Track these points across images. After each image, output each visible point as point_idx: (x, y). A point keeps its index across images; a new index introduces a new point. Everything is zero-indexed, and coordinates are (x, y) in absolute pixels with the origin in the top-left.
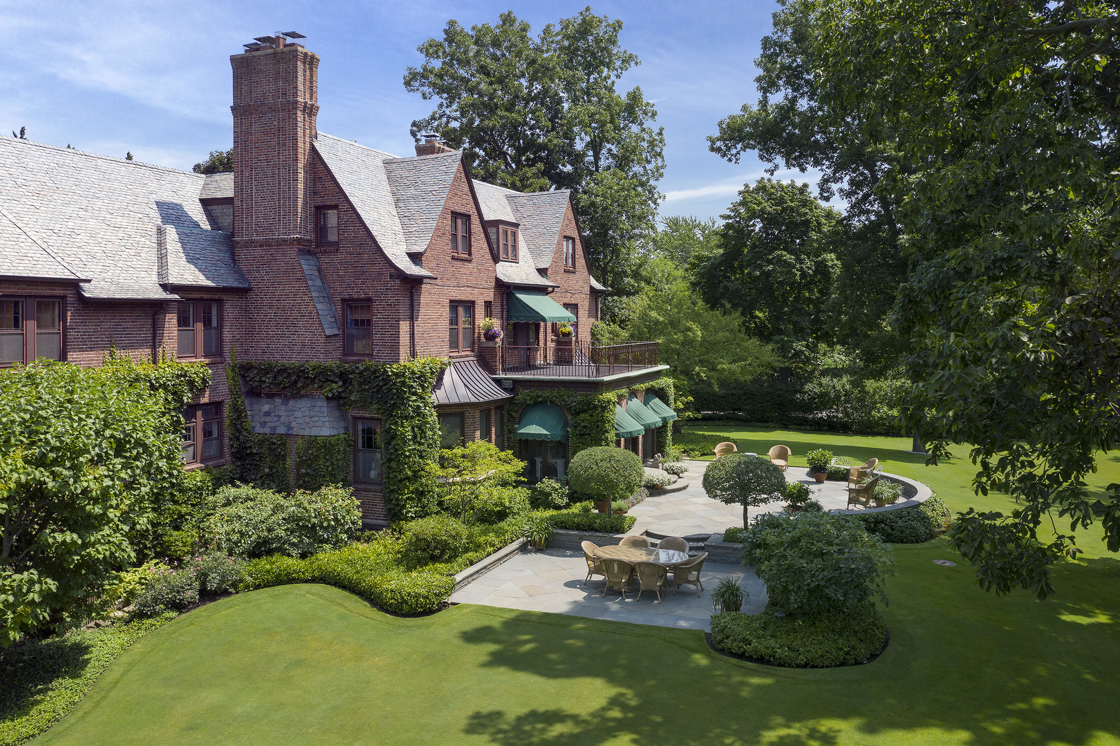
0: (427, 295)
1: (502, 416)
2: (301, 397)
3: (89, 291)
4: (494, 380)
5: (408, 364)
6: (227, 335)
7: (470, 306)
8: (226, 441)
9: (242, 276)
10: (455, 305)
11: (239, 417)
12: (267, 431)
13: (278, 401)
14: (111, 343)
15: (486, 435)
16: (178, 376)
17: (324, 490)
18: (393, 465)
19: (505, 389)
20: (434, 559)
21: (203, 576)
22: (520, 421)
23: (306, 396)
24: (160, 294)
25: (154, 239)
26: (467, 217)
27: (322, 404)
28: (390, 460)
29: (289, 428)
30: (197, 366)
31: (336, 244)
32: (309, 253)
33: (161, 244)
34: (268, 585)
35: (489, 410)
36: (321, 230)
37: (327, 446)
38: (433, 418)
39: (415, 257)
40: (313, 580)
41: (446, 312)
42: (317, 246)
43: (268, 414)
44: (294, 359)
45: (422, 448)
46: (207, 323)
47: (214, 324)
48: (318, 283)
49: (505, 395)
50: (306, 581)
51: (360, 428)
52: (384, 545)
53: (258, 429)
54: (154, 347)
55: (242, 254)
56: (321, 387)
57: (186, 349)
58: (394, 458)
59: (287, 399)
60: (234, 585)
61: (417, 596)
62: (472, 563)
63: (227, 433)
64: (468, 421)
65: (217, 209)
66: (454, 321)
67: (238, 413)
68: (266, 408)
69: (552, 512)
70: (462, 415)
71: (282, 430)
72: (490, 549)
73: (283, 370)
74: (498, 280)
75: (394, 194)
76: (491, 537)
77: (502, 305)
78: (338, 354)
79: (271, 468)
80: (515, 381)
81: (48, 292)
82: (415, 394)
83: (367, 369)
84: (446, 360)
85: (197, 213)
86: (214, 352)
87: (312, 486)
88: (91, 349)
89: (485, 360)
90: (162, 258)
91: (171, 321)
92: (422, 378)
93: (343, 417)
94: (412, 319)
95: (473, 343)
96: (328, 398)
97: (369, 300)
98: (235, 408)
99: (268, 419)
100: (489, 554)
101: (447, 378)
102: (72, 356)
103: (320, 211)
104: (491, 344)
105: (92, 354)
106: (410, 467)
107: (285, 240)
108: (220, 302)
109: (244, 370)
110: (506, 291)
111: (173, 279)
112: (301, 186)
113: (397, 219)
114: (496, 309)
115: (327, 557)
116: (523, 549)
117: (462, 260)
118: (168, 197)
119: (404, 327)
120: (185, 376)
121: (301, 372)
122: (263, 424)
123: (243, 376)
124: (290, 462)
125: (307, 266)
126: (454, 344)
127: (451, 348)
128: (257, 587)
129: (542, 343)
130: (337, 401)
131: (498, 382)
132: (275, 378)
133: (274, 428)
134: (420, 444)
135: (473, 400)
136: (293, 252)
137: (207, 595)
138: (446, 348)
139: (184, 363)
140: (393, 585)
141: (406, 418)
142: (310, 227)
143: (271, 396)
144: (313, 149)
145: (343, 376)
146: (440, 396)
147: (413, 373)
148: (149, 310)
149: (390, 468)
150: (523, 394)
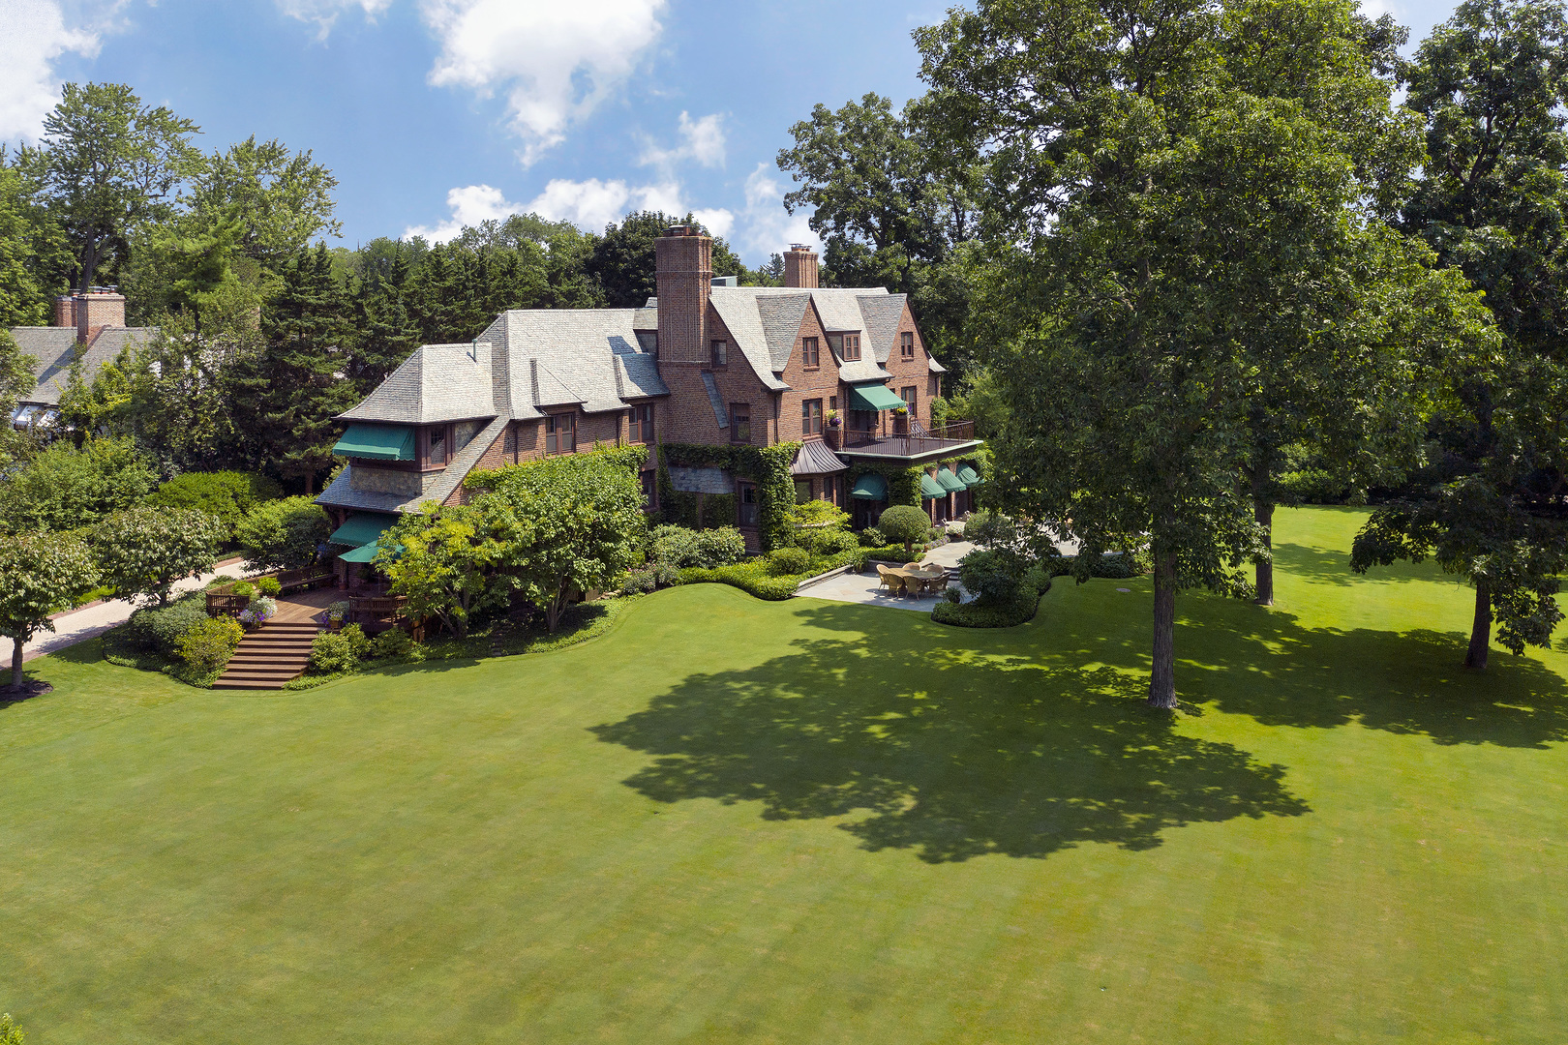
0: (784, 401)
1: (842, 481)
2: (705, 468)
3: (587, 408)
4: (836, 455)
5: (773, 448)
6: (657, 426)
7: (818, 402)
8: (657, 496)
9: (665, 387)
10: (806, 403)
11: (665, 480)
12: (683, 489)
13: (690, 469)
14: (594, 437)
15: (829, 495)
16: (631, 455)
17: (721, 529)
18: (764, 514)
19: (845, 463)
20: (788, 572)
21: (657, 575)
22: (855, 485)
23: (707, 467)
24: (620, 405)
25: (612, 366)
26: (815, 339)
27: (718, 472)
28: (762, 511)
29: (698, 488)
30: (639, 448)
31: (726, 366)
32: (708, 371)
33: (616, 369)
34: (691, 582)
35: (831, 477)
36: (715, 356)
37: (722, 501)
38: (791, 483)
39: (778, 375)
40: (717, 581)
41: (800, 409)
42: (713, 367)
43: (683, 478)
44: (700, 443)
45: (783, 503)
46: (645, 419)
47: (649, 419)
48: (714, 392)
49: (844, 467)
50: (714, 582)
51: (743, 488)
52: (759, 564)
53: (677, 488)
54: (618, 438)
55: (664, 371)
56: (718, 462)
57: (633, 438)
58: (765, 508)
59: (695, 469)
60: (673, 581)
61: (776, 589)
62: (812, 576)
63: (657, 490)
64: (816, 485)
65: (645, 337)
66: (806, 414)
67: (664, 477)
68: (682, 474)
69: (872, 549)
70: (811, 481)
71: (693, 489)
72: (825, 570)
73: (693, 450)
74: (841, 381)
75: (763, 324)
76: (826, 562)
77: (845, 397)
78: (728, 439)
79: (686, 514)
80: (851, 456)
81: (567, 411)
82: (778, 467)
83: (747, 450)
84: (800, 442)
85: (633, 342)
86: (648, 438)
87: (715, 527)
88: (587, 442)
89: (830, 441)
90: (618, 379)
91: (626, 420)
92: (783, 457)
93: (732, 482)
94: (776, 417)
95: (822, 428)
96: (722, 469)
97: (748, 404)
98: (662, 474)
99: (683, 482)
100: (824, 573)
101: (801, 456)
102: (578, 446)
103: (715, 343)
104: (834, 429)
105: (587, 445)
106: (775, 516)
107: (693, 364)
108: (652, 405)
109: (667, 449)
110: (848, 388)
111: (627, 395)
112: (702, 328)
113: (765, 345)
114: (840, 402)
115: (724, 569)
116: (848, 571)
117: (811, 370)
118: (614, 333)
119: (771, 423)
120: (635, 455)
121: (704, 452)
122: (680, 485)
123: (667, 453)
124: (698, 511)
125: (707, 382)
126: (806, 430)
127: (804, 433)
128: (686, 583)
129: (881, 422)
130: (729, 471)
131: (839, 456)
132: (688, 455)
133: (687, 488)
134: (782, 501)
135: (819, 471)
136: (698, 372)
137: (660, 586)
138: (801, 434)
139: (633, 446)
140: (763, 584)
141: (772, 484)
142: (709, 354)
143: (685, 466)
144: (709, 302)
145: (731, 454)
146: (795, 469)
147: (777, 454)
148: (615, 415)
149: (763, 516)
150: (857, 466)
